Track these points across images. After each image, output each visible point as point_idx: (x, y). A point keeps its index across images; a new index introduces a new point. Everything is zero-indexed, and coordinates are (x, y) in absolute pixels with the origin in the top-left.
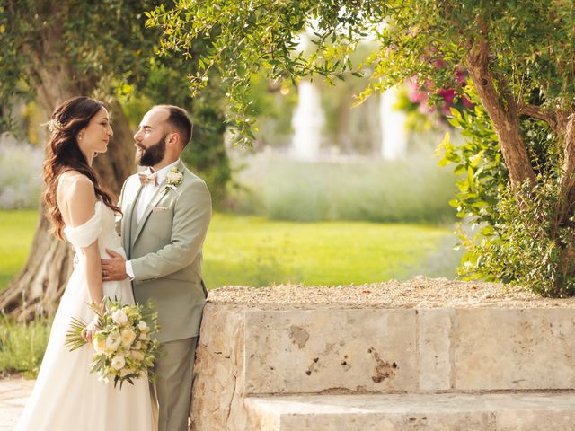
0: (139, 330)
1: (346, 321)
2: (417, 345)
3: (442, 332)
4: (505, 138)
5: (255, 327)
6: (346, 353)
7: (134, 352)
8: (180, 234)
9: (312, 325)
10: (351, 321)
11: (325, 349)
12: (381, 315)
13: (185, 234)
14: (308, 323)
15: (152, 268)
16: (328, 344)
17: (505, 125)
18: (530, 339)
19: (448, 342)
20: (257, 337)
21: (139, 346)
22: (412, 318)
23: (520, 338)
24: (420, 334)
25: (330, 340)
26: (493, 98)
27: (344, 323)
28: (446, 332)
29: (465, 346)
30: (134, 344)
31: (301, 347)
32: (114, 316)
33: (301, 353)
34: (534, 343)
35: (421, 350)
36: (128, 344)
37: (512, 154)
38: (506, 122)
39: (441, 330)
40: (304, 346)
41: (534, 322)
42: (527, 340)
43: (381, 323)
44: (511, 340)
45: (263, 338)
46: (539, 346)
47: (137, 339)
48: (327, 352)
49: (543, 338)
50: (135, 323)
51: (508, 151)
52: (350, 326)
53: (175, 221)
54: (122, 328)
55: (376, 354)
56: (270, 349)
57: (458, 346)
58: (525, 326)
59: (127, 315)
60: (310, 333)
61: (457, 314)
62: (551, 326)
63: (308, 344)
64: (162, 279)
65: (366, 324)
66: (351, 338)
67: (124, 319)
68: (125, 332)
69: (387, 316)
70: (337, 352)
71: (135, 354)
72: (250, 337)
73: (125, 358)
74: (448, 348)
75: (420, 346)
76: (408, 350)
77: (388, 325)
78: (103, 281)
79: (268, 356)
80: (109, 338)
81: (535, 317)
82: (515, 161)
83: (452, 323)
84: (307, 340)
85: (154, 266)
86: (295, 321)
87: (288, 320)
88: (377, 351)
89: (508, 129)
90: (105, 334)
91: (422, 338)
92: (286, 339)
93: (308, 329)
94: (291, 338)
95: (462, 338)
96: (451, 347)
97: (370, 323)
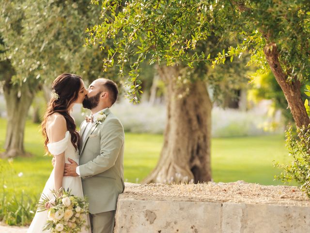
0: (75, 211)
1: (179, 208)
2: (221, 226)
3: (237, 218)
4: (291, 101)
5: (125, 210)
6: (177, 228)
7: (70, 223)
8: (104, 149)
9: (158, 210)
10: (181, 209)
11: (165, 225)
12: (200, 206)
13: (107, 148)
14: (156, 209)
15: (89, 169)
16: (167, 222)
17: (290, 92)
18: (291, 225)
19: (240, 225)
20: (126, 216)
21: (74, 220)
22: (219, 209)
23: (285, 224)
24: (223, 218)
25: (169, 220)
26: (282, 76)
27: (178, 210)
28: (239, 218)
29: (250, 228)
30: (71, 219)
31: (151, 223)
32: (63, 200)
33: (151, 227)
34: (293, 227)
35: (223, 228)
36: (67, 218)
37: (295, 110)
38: (291, 91)
39: (236, 216)
40: (153, 223)
41: (294, 215)
42: (289, 225)
43: (199, 211)
44: (279, 225)
45: (129, 217)
46: (296, 229)
47: (74, 216)
48: (166, 227)
49: (299, 225)
50: (75, 207)
51: (293, 109)
52: (181, 211)
53: (101, 142)
54: (66, 208)
55: (196, 230)
56: (133, 223)
57: (246, 227)
58: (289, 217)
59: (71, 201)
60: (157, 215)
61: (247, 207)
62: (305, 218)
63: (155, 222)
64: (95, 176)
65: (190, 211)
66: (181, 219)
67: (68, 204)
68: (67, 211)
69: (203, 206)
70: (172, 227)
71: (71, 225)
72: (121, 216)
73: (64, 226)
74: (239, 228)
75: (223, 226)
76: (215, 228)
77: (204, 212)
78: (64, 175)
79: (132, 228)
80: (57, 212)
81: (295, 212)
82: (298, 115)
83: (243, 213)
84: (155, 219)
85: (90, 168)
86: (149, 207)
87: (145, 206)
88: (196, 228)
89: (292, 95)
90: (55, 210)
91: (224, 221)
92: (143, 218)
93: (156, 212)
94: (145, 217)
95: (249, 222)
96: (241, 228)
97: (193, 211)
